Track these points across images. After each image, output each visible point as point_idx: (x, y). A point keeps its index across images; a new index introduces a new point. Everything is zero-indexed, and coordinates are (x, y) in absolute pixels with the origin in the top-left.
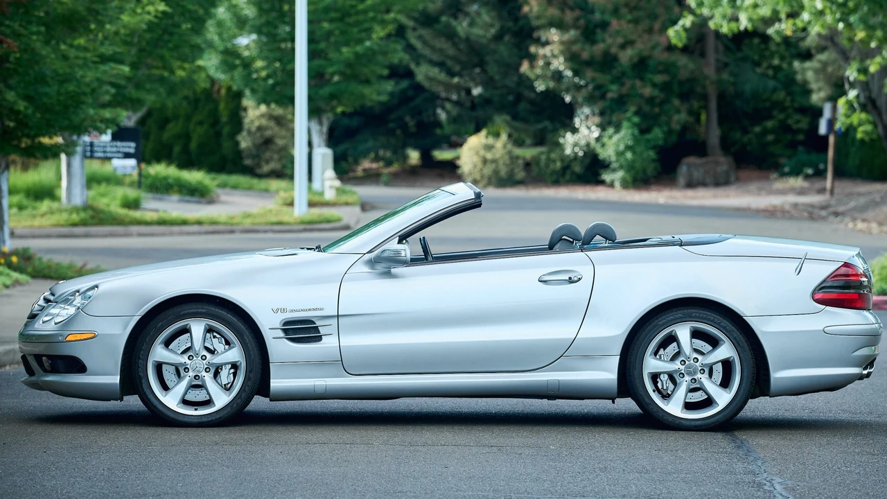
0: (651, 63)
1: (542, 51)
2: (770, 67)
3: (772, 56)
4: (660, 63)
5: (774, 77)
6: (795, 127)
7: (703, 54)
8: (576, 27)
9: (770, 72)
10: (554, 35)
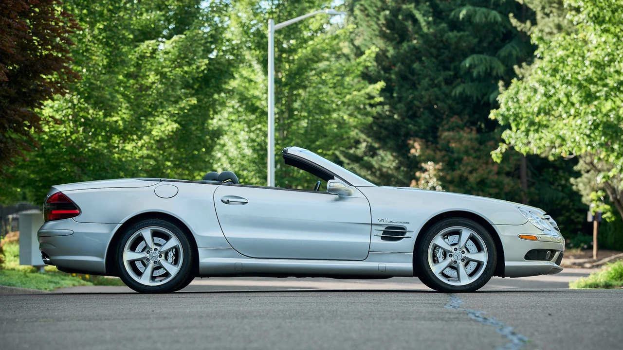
0: (488, 181)
1: (423, 175)
2: (560, 185)
3: (561, 179)
4: (493, 182)
5: (562, 191)
6: (576, 220)
7: (519, 177)
8: (443, 162)
9: (560, 188)
10: (430, 166)
